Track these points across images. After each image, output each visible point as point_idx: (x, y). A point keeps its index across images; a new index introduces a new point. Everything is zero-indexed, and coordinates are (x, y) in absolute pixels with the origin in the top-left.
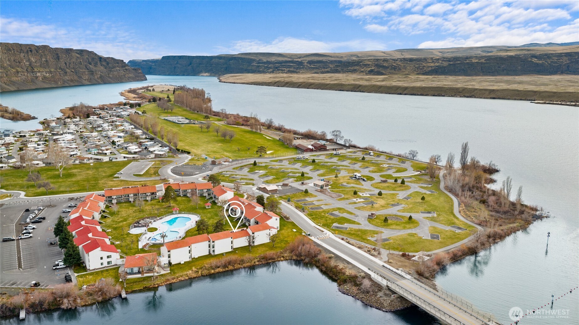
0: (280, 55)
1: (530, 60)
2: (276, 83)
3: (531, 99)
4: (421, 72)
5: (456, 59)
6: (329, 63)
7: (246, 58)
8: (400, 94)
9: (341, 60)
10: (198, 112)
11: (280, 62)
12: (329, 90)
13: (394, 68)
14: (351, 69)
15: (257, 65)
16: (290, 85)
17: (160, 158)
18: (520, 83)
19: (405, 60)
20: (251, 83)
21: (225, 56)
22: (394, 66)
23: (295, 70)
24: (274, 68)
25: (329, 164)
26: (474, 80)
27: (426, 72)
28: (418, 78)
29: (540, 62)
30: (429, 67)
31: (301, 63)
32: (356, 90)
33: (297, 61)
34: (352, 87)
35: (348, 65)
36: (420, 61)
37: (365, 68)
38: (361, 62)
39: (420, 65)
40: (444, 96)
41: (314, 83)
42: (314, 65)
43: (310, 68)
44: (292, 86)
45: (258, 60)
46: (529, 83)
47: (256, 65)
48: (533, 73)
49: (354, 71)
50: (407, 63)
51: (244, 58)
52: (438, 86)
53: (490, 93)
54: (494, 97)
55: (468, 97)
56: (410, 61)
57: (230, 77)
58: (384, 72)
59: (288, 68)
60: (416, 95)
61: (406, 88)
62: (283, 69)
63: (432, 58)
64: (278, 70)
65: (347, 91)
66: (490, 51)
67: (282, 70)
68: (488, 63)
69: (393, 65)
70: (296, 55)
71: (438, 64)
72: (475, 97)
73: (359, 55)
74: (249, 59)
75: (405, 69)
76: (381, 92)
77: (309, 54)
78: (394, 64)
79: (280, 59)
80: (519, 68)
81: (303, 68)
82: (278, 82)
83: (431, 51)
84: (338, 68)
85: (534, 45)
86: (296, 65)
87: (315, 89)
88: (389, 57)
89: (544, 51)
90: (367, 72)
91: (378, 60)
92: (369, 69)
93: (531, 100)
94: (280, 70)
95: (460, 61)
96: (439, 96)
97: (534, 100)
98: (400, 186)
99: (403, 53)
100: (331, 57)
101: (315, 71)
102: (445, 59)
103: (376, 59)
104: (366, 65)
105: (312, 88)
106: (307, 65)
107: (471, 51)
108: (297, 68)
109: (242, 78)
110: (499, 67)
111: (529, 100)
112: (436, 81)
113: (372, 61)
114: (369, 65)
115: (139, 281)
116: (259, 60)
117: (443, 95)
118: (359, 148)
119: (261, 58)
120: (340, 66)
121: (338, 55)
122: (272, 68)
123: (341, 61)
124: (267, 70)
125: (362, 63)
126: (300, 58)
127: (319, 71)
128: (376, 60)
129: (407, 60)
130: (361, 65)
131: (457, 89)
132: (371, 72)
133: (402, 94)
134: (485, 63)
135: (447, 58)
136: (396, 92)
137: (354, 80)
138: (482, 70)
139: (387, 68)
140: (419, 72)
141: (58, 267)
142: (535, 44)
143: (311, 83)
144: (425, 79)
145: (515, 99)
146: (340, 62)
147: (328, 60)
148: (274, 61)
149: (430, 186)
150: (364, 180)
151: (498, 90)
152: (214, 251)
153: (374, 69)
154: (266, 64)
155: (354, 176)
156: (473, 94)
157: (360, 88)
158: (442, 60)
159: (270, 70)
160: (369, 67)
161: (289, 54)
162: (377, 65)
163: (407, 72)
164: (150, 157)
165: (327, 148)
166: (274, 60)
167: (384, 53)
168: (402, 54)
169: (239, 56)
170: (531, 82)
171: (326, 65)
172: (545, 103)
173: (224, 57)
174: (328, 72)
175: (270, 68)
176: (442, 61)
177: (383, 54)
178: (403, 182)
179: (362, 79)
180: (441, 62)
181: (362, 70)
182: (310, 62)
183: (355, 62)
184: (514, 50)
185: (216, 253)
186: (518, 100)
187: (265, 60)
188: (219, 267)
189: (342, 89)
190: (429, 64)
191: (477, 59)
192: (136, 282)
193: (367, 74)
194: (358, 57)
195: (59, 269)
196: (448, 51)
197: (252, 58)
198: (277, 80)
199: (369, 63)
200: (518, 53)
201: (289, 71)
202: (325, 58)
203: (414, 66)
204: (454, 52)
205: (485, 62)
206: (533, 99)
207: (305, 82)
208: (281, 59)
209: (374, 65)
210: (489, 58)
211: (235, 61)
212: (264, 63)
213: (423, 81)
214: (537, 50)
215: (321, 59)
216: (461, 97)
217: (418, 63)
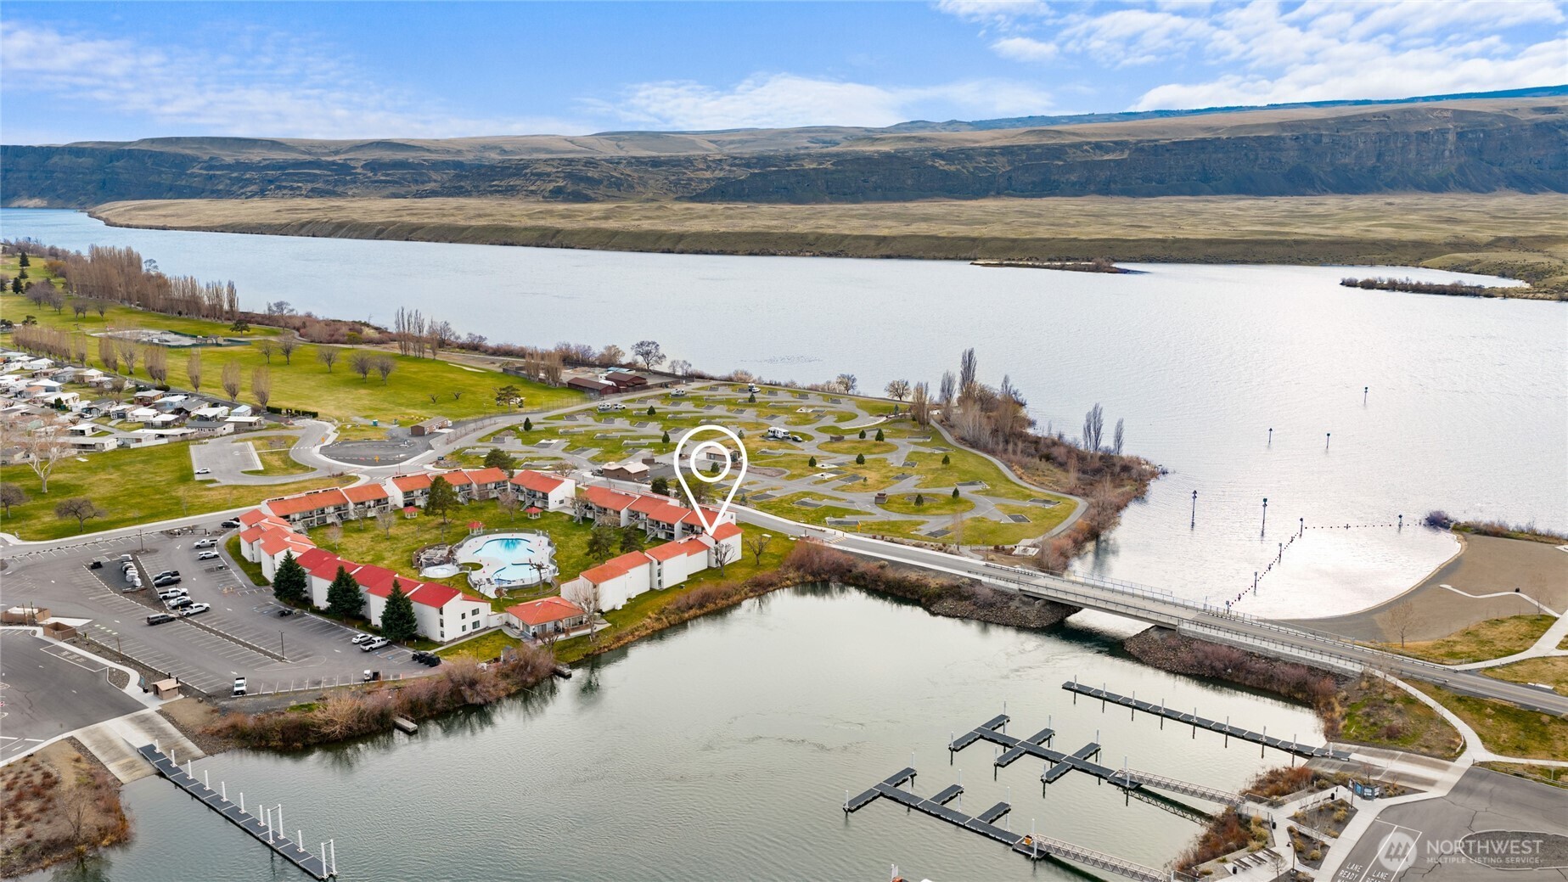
0: (274, 144)
1: (930, 163)
2: (303, 225)
3: (968, 255)
4: (686, 195)
5: (763, 161)
6: (428, 168)
7: (169, 154)
8: (669, 251)
9: (460, 159)
10: (180, 313)
11: (282, 166)
12: (473, 243)
13: (617, 184)
14: (501, 186)
15: (205, 172)
16: (350, 230)
17: (251, 431)
18: (926, 218)
19: (638, 162)
20: (223, 226)
21: (97, 146)
22: (616, 177)
23: (330, 187)
24: (262, 181)
25: (683, 415)
26: (823, 214)
27: (698, 195)
28: (688, 209)
29: (953, 168)
30: (701, 180)
31: (344, 169)
32: (550, 243)
33: (334, 163)
34: (536, 234)
35: (491, 175)
36: (679, 165)
37: (538, 183)
38: (526, 168)
39: (681, 177)
40: (774, 254)
41: (423, 223)
42: (388, 175)
43: (376, 182)
44: (357, 233)
45: (206, 158)
46: (943, 218)
47: (201, 175)
48: (938, 196)
49: (509, 192)
50: (646, 171)
51: (162, 153)
52: (755, 230)
53: (879, 244)
54: (889, 253)
55: (830, 255)
56: (652, 166)
57: (135, 209)
58: (590, 192)
59: (308, 181)
60: (707, 253)
61: (680, 237)
62: (295, 185)
63: (704, 159)
64: (279, 188)
65: (523, 245)
66: (828, 139)
67: (292, 188)
68: (840, 171)
69: (612, 176)
70: (323, 145)
71: (721, 174)
72: (847, 256)
73: (508, 147)
74: (176, 155)
75: (645, 186)
76: (619, 248)
77: (362, 141)
78: (615, 174)
79: (275, 157)
80: (909, 182)
81: (355, 182)
82: (309, 222)
83: (689, 137)
84: (462, 184)
85: (919, 124)
86: (330, 173)
87: (429, 241)
88: (587, 152)
89: (953, 141)
90: (547, 194)
91: (570, 162)
92: (551, 186)
93: (972, 259)
94: (285, 187)
95: (776, 166)
96: (763, 254)
97: (975, 259)
98: (876, 445)
99: (621, 143)
100: (428, 150)
101: (392, 189)
102: (737, 162)
103: (567, 160)
104: (539, 175)
105: (422, 239)
106: (364, 175)
107: (785, 140)
108: (336, 183)
109: (179, 212)
110: (865, 181)
111: (969, 259)
112: (736, 218)
113: (555, 164)
114: (548, 175)
115: (570, 646)
116: (211, 159)
117: (772, 251)
118: (712, 379)
119: (216, 152)
120: (466, 177)
121: (446, 145)
122: (255, 183)
123: (458, 161)
124: (242, 188)
125: (528, 171)
126: (337, 153)
127: (402, 190)
128: (566, 163)
129: (643, 163)
130: (527, 174)
131: (803, 236)
132: (557, 194)
133: (673, 252)
134: (833, 172)
135: (741, 159)
136: (657, 246)
137: (530, 216)
138: (827, 188)
139: (599, 182)
140: (680, 194)
141: (373, 646)
142: (922, 124)
143: (413, 224)
144: (708, 214)
145: (935, 258)
146: (458, 165)
147: (425, 160)
148: (260, 162)
149: (929, 440)
150: (795, 440)
151: (894, 238)
152: (660, 582)
153: (564, 187)
154: (235, 171)
155: (771, 434)
156: (840, 247)
157: (560, 237)
158: (729, 162)
159: (249, 189)
160: (550, 181)
161: (302, 142)
162: (570, 176)
163: (651, 195)
164: (225, 432)
165: (649, 384)
166: (259, 159)
167: (571, 142)
168: (618, 146)
169: (144, 147)
170: (948, 217)
171: (421, 174)
172: (1001, 265)
173: (93, 150)
174: (433, 194)
175: (250, 182)
176: (731, 165)
177: (570, 146)
178: (880, 437)
179: (550, 213)
180: (728, 168)
181: (533, 188)
182: (373, 166)
183: (509, 168)
184: (890, 138)
185: (665, 585)
186: (940, 259)
187: (229, 160)
188: (691, 608)
189: (509, 241)
190: (701, 175)
191: (813, 162)
192: (565, 648)
193: (546, 199)
194: (504, 152)
195: (376, 648)
196: (732, 138)
197: (188, 152)
198: (306, 217)
199: (549, 169)
200: (901, 146)
201: (313, 190)
202: (413, 154)
203: (666, 179)
204: (746, 142)
205: (834, 168)
206: (972, 257)
207: (394, 223)
208: (279, 156)
209: (562, 175)
210: (841, 160)
211: (132, 161)
212: (229, 167)
213: (705, 217)
214: (940, 140)
215: (400, 156)
216: (814, 256)
217: (674, 170)
